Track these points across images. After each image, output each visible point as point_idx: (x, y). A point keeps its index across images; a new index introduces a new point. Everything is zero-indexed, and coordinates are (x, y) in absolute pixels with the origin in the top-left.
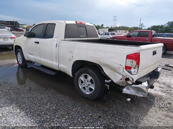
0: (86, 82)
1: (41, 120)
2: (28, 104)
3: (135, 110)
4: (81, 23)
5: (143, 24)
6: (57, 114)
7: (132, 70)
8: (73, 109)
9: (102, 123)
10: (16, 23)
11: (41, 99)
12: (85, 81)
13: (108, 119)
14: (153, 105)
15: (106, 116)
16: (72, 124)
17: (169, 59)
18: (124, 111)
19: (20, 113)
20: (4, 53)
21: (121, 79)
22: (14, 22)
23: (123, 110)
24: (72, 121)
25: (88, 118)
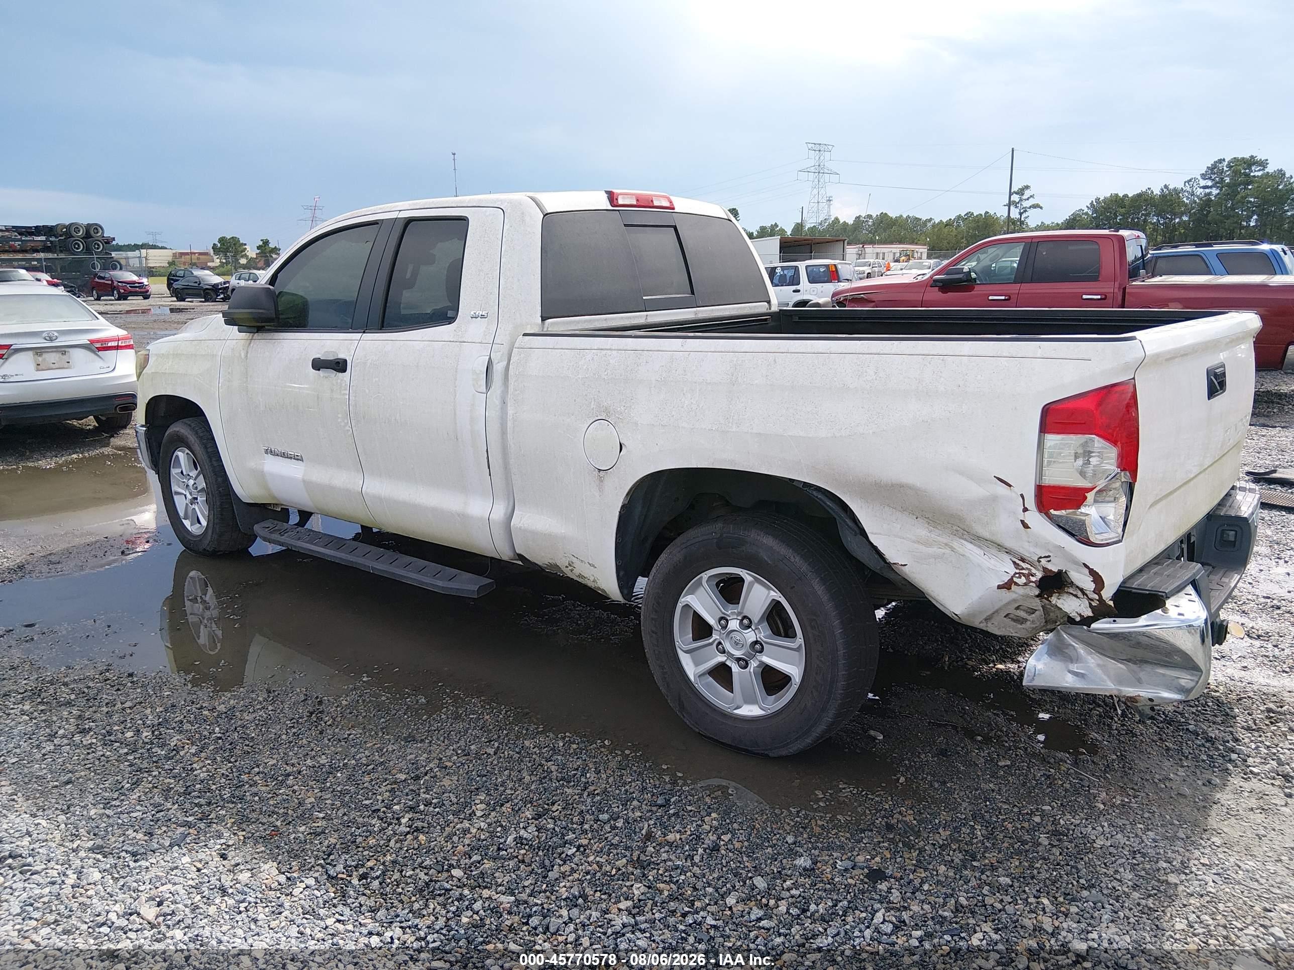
0: (734, 624)
1: (452, 923)
2: (327, 818)
3: (1113, 806)
4: (644, 203)
5: (1027, 194)
6: (564, 876)
7: (1090, 512)
8: (666, 829)
9: (905, 916)
10: (88, 235)
11: (417, 778)
12: (723, 620)
13: (939, 883)
14: (1230, 761)
15: (919, 865)
16: (691, 940)
17: (1264, 431)
18: (1037, 819)
19: (285, 889)
20: (47, 463)
21: (1007, 586)
22: (74, 227)
23: (1032, 813)
24: (684, 915)
25: (796, 886)
